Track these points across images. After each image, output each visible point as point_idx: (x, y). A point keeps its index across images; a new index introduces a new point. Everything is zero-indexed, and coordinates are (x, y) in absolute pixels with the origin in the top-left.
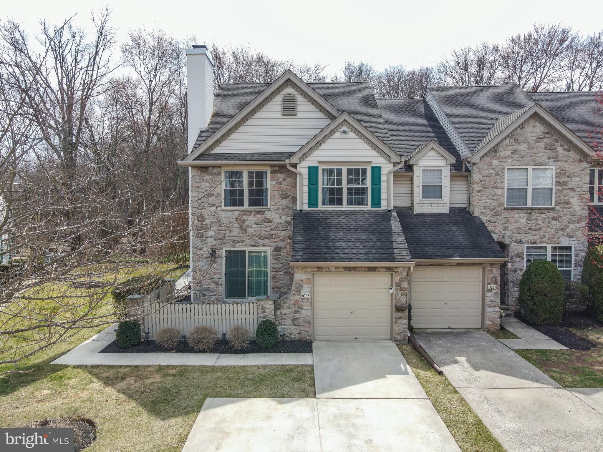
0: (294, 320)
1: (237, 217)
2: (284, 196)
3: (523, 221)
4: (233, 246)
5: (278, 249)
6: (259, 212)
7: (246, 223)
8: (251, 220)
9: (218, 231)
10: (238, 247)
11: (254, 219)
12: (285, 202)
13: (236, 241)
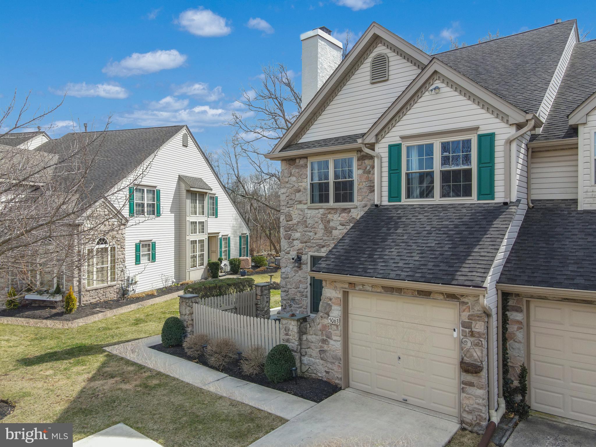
0: (322, 351)
1: (322, 216)
2: (373, 189)
4: (318, 251)
7: (332, 224)
8: (336, 219)
9: (304, 233)
10: (323, 253)
11: (339, 218)
13: (320, 245)
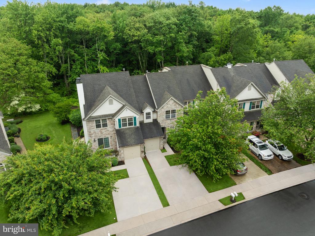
1: (100, 131)
2: (112, 124)
3: (169, 122)
4: (99, 137)
5: (111, 137)
6: (105, 129)
7: (102, 132)
8: (103, 131)
9: (95, 135)
10: (101, 137)
12: (112, 126)
